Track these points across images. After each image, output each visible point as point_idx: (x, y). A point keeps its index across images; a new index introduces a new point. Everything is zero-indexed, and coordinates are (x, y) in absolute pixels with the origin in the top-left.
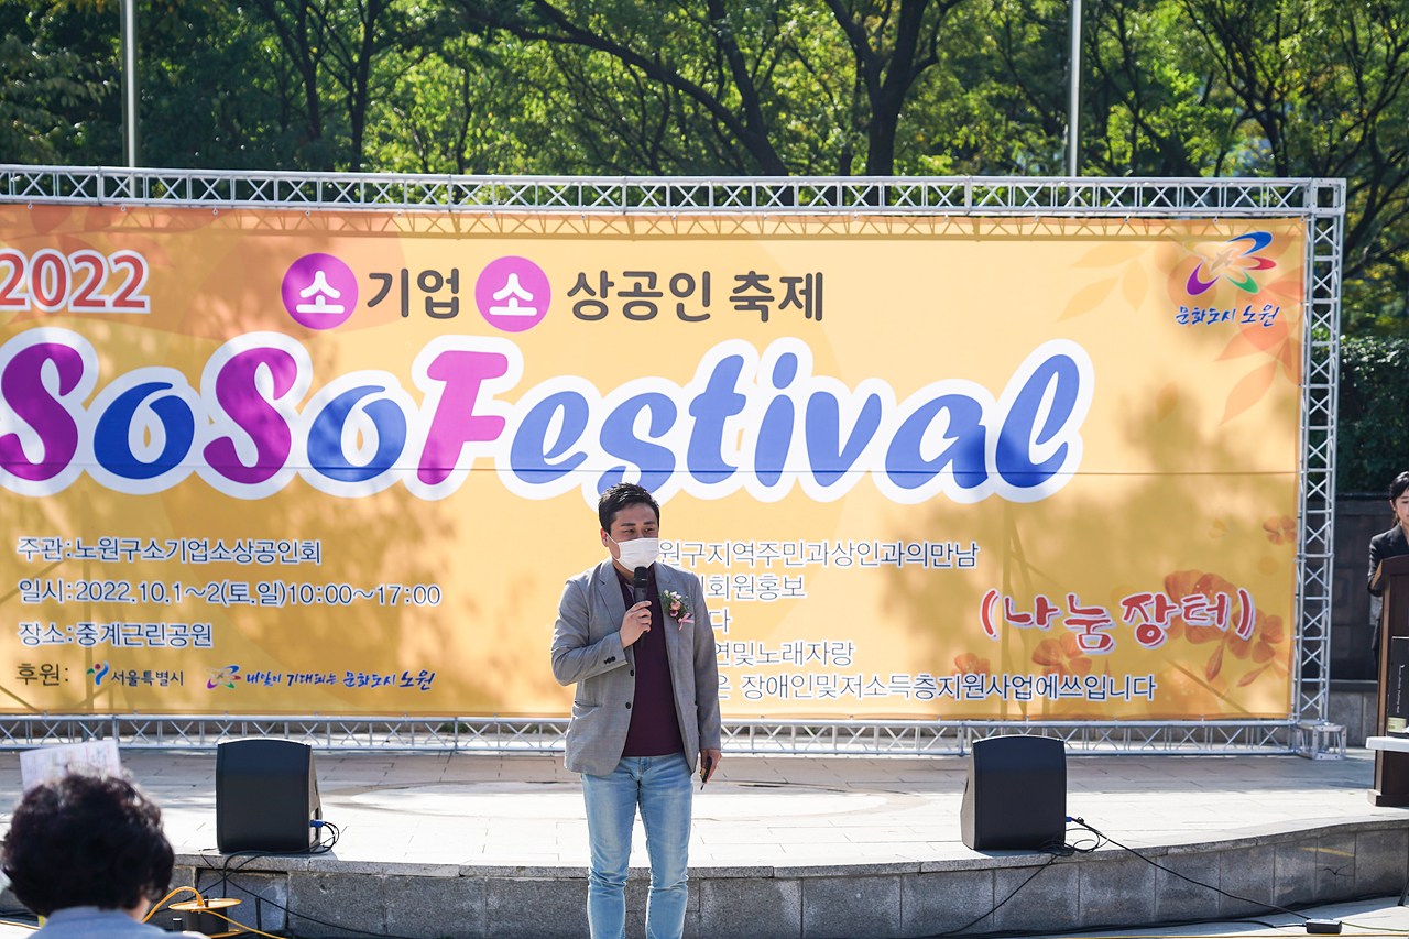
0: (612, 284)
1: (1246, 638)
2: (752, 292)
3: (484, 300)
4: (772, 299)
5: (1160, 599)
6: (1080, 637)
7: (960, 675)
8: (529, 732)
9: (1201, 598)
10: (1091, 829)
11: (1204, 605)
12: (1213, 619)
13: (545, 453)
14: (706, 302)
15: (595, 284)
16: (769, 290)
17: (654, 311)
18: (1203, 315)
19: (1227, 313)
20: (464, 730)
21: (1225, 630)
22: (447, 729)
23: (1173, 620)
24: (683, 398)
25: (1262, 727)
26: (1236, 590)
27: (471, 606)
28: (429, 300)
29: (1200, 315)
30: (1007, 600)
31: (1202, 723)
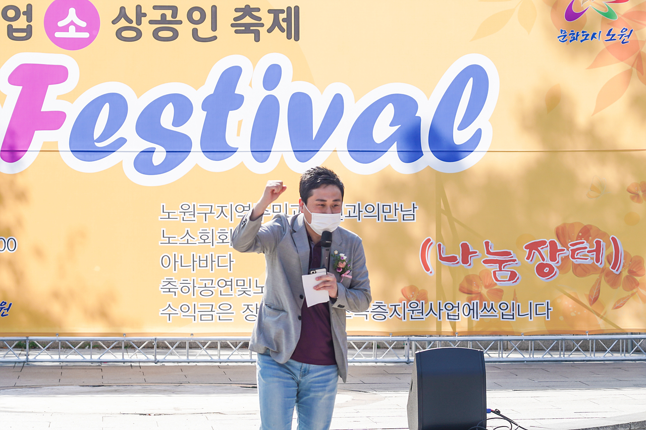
0: (145, 15)
1: (618, 273)
2: (248, 20)
3: (51, 27)
4: (262, 25)
6: (494, 272)
7: (406, 302)
8: (83, 347)
9: (583, 243)
10: (505, 418)
11: (586, 248)
12: (592, 259)
13: (95, 138)
14: (214, 28)
15: (132, 14)
16: (260, 19)
17: (176, 35)
18: (577, 35)
19: (594, 34)
20: (34, 346)
21: (601, 266)
22: (20, 346)
23: (562, 259)
24: (197, 97)
25: (632, 339)
26: (609, 237)
27: (39, 253)
28: (9, 27)
29: (575, 36)
30: (439, 245)
31: (587, 337)
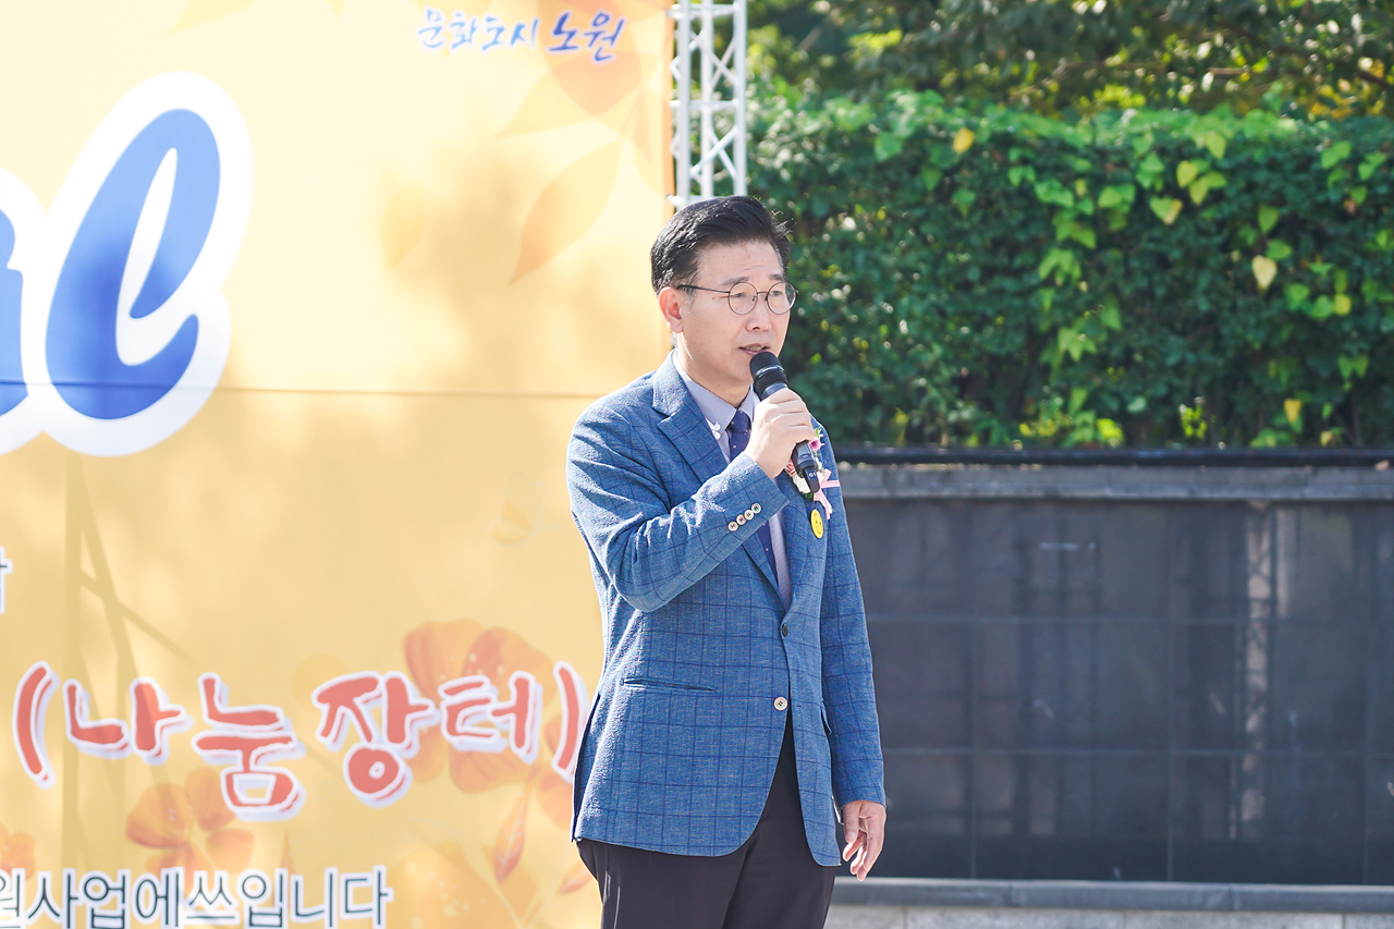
5: (395, 687)
6: (229, 778)
9: (478, 685)
11: (486, 701)
12: (505, 734)
18: (473, 30)
19: (519, 28)
21: (530, 760)
23: (423, 738)
26: (551, 668)
29: (466, 30)
30: (72, 690)
